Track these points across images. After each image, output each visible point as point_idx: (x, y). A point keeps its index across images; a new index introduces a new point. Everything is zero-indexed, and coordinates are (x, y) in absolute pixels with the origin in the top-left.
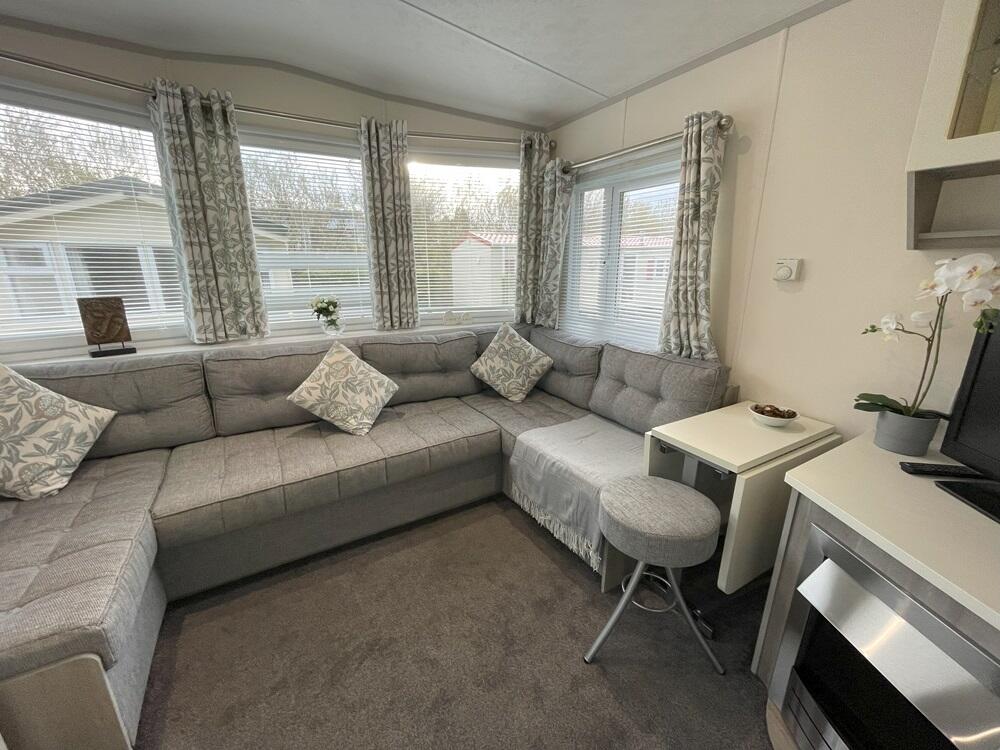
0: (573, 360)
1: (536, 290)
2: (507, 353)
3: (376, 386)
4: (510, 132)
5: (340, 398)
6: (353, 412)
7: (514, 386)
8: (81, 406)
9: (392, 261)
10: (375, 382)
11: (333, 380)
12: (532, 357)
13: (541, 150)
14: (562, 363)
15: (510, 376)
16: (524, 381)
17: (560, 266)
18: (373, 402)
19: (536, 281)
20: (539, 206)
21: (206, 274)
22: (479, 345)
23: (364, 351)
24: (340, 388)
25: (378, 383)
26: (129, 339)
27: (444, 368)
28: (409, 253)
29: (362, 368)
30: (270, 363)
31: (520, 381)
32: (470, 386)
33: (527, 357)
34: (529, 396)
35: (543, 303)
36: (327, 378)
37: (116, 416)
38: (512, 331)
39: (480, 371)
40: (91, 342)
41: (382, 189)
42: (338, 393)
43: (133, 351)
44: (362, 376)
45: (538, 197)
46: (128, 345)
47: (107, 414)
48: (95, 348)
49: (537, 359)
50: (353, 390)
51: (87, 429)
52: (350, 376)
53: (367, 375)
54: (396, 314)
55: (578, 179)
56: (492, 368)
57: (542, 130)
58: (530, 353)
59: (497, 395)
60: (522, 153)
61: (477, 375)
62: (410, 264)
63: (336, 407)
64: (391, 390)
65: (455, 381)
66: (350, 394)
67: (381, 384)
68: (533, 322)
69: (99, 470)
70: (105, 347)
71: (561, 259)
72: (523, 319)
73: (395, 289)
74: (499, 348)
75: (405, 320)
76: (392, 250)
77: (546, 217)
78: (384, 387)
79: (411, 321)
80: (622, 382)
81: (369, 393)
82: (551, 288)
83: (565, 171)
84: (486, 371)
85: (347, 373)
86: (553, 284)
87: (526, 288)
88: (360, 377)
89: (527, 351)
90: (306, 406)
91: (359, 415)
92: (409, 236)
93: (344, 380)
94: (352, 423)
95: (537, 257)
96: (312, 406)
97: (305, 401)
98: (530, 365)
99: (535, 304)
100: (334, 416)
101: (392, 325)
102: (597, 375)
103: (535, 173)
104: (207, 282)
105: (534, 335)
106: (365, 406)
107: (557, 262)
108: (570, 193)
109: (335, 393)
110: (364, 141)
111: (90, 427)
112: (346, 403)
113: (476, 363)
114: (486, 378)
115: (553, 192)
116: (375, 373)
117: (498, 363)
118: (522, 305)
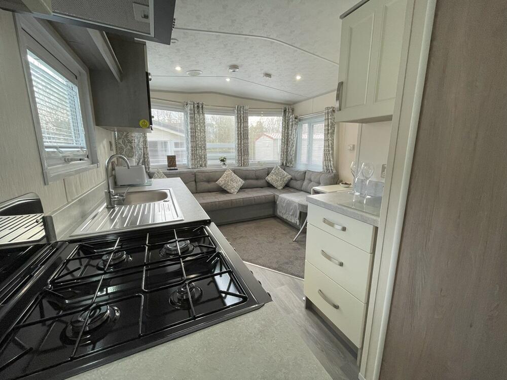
0: (297, 176)
1: (287, 155)
2: (277, 174)
3: (238, 181)
4: (279, 106)
5: (229, 184)
6: (232, 188)
7: (279, 184)
9: (243, 146)
13: (289, 112)
14: (294, 177)
15: (278, 181)
16: (282, 183)
17: (294, 147)
18: (238, 186)
19: (287, 152)
20: (288, 129)
21: (194, 150)
22: (268, 172)
23: (235, 171)
26: (176, 166)
27: (257, 178)
28: (248, 143)
29: (235, 176)
32: (265, 184)
33: (283, 175)
34: (283, 188)
35: (289, 158)
36: (226, 178)
38: (279, 167)
39: (268, 179)
40: (169, 167)
41: (240, 125)
42: (229, 182)
43: (177, 169)
45: (288, 126)
49: (286, 176)
50: (233, 182)
53: (236, 178)
54: (243, 162)
55: (300, 120)
56: (272, 179)
57: (290, 105)
59: (274, 187)
60: (283, 113)
61: (267, 181)
62: (248, 146)
63: (228, 186)
64: (242, 183)
65: (260, 183)
67: (240, 181)
68: (286, 164)
70: (171, 168)
71: (295, 145)
72: (283, 164)
73: (243, 154)
74: (274, 173)
75: (245, 164)
76: (242, 142)
77: (290, 132)
79: (247, 164)
80: (310, 181)
81: (237, 183)
82: (292, 154)
83: (296, 118)
84: (270, 179)
85: (231, 177)
86: (293, 153)
87: (284, 154)
88: (234, 178)
89: (283, 173)
91: (234, 189)
92: (248, 138)
93: (230, 179)
94: (232, 191)
95: (287, 144)
96: (222, 185)
97: (220, 184)
98: (284, 178)
99: (287, 160)
100: (227, 188)
101: (241, 165)
102: (304, 180)
103: (287, 118)
104: (194, 152)
105: (286, 169)
106: (236, 186)
107: (293, 146)
108: (297, 125)
110: (236, 112)
112: (231, 185)
113: (267, 177)
114: (270, 182)
115: (292, 124)
116: (238, 178)
117: (274, 177)
118: (282, 159)
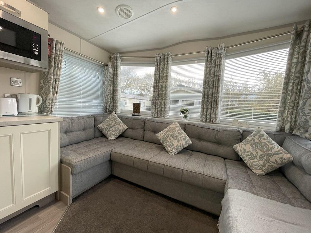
1: (295, 113)
2: (255, 144)
3: (182, 139)
5: (168, 139)
6: (170, 145)
8: (123, 124)
9: (210, 96)
10: (182, 138)
11: (168, 133)
12: (274, 151)
15: (255, 157)
16: (264, 163)
18: (179, 145)
21: (156, 99)
22: (242, 136)
23: (186, 127)
24: (169, 136)
25: (183, 139)
26: (139, 113)
27: (219, 143)
28: (217, 93)
29: (180, 131)
30: (157, 124)
31: (262, 162)
33: (270, 150)
36: (167, 132)
37: (128, 128)
39: (237, 149)
40: (133, 112)
42: (168, 137)
43: (140, 116)
44: (178, 134)
46: (139, 114)
47: (126, 127)
48: (134, 114)
50: (173, 138)
51: (121, 129)
52: (174, 133)
53: (180, 134)
54: (208, 117)
56: (244, 150)
58: (273, 148)
59: (245, 166)
61: (236, 151)
62: (217, 97)
63: (166, 142)
64: (188, 143)
65: (223, 150)
66: (172, 139)
67: (184, 139)
69: (121, 139)
70: (135, 114)
73: (209, 107)
74: (251, 140)
75: (211, 120)
76: (210, 92)
78: (185, 140)
79: (214, 120)
81: (178, 141)
84: (241, 150)
85: (173, 132)
88: (177, 134)
89: (271, 146)
90: (159, 139)
91: (172, 147)
92: (218, 87)
93: (171, 134)
94: (169, 149)
96: (160, 139)
97: (159, 137)
98: (271, 155)
100: (165, 145)
101: (206, 121)
104: (156, 101)
106: (175, 145)
109: (167, 137)
111: (122, 129)
112: (170, 141)
113: (237, 145)
114: (240, 154)
117: (248, 148)
